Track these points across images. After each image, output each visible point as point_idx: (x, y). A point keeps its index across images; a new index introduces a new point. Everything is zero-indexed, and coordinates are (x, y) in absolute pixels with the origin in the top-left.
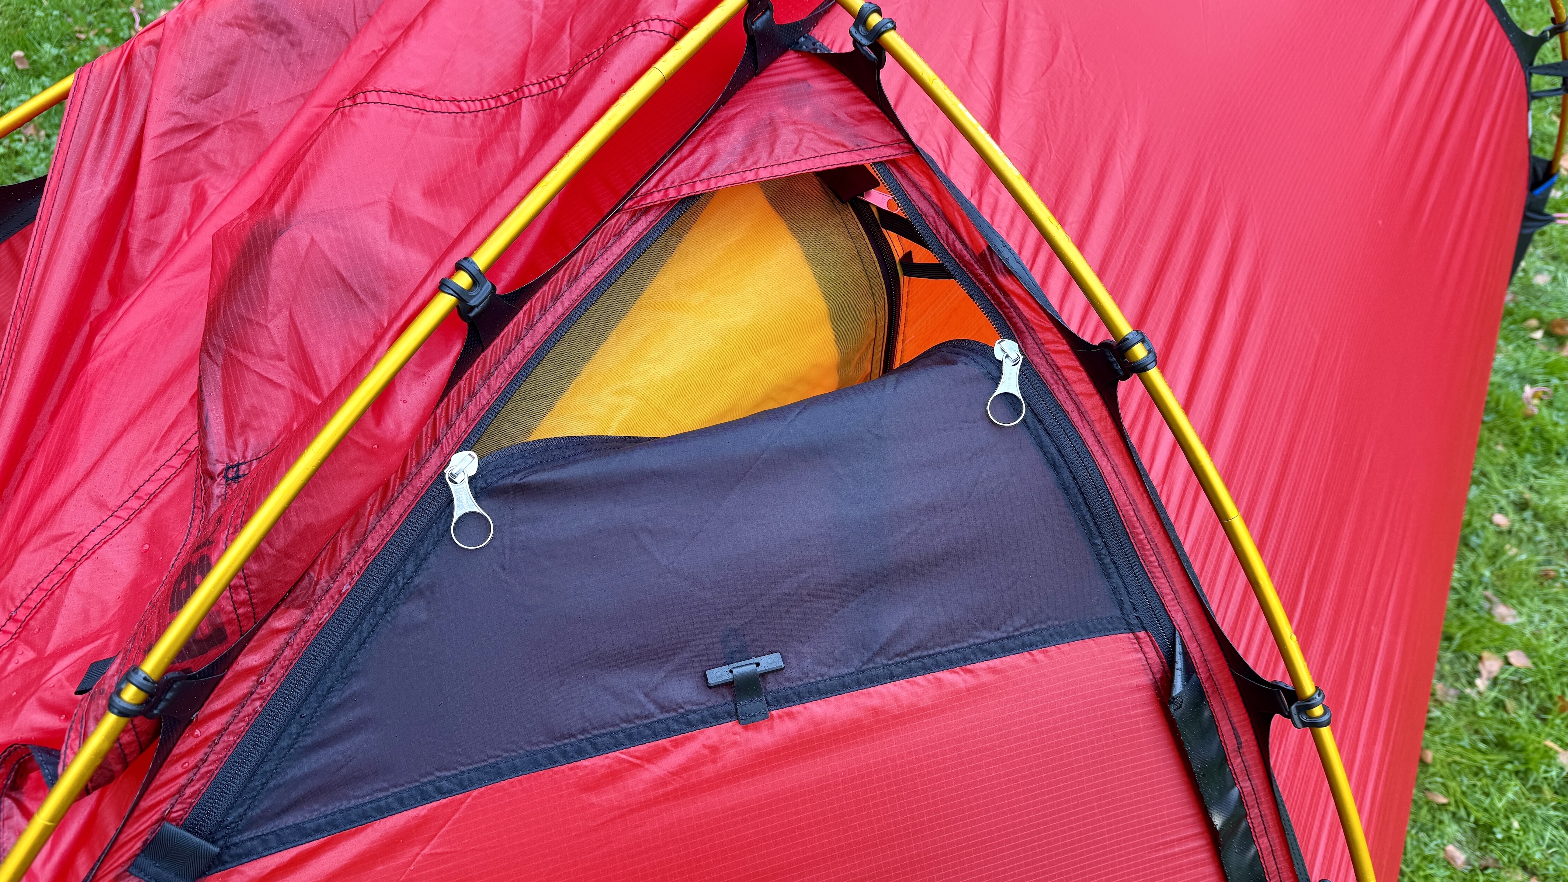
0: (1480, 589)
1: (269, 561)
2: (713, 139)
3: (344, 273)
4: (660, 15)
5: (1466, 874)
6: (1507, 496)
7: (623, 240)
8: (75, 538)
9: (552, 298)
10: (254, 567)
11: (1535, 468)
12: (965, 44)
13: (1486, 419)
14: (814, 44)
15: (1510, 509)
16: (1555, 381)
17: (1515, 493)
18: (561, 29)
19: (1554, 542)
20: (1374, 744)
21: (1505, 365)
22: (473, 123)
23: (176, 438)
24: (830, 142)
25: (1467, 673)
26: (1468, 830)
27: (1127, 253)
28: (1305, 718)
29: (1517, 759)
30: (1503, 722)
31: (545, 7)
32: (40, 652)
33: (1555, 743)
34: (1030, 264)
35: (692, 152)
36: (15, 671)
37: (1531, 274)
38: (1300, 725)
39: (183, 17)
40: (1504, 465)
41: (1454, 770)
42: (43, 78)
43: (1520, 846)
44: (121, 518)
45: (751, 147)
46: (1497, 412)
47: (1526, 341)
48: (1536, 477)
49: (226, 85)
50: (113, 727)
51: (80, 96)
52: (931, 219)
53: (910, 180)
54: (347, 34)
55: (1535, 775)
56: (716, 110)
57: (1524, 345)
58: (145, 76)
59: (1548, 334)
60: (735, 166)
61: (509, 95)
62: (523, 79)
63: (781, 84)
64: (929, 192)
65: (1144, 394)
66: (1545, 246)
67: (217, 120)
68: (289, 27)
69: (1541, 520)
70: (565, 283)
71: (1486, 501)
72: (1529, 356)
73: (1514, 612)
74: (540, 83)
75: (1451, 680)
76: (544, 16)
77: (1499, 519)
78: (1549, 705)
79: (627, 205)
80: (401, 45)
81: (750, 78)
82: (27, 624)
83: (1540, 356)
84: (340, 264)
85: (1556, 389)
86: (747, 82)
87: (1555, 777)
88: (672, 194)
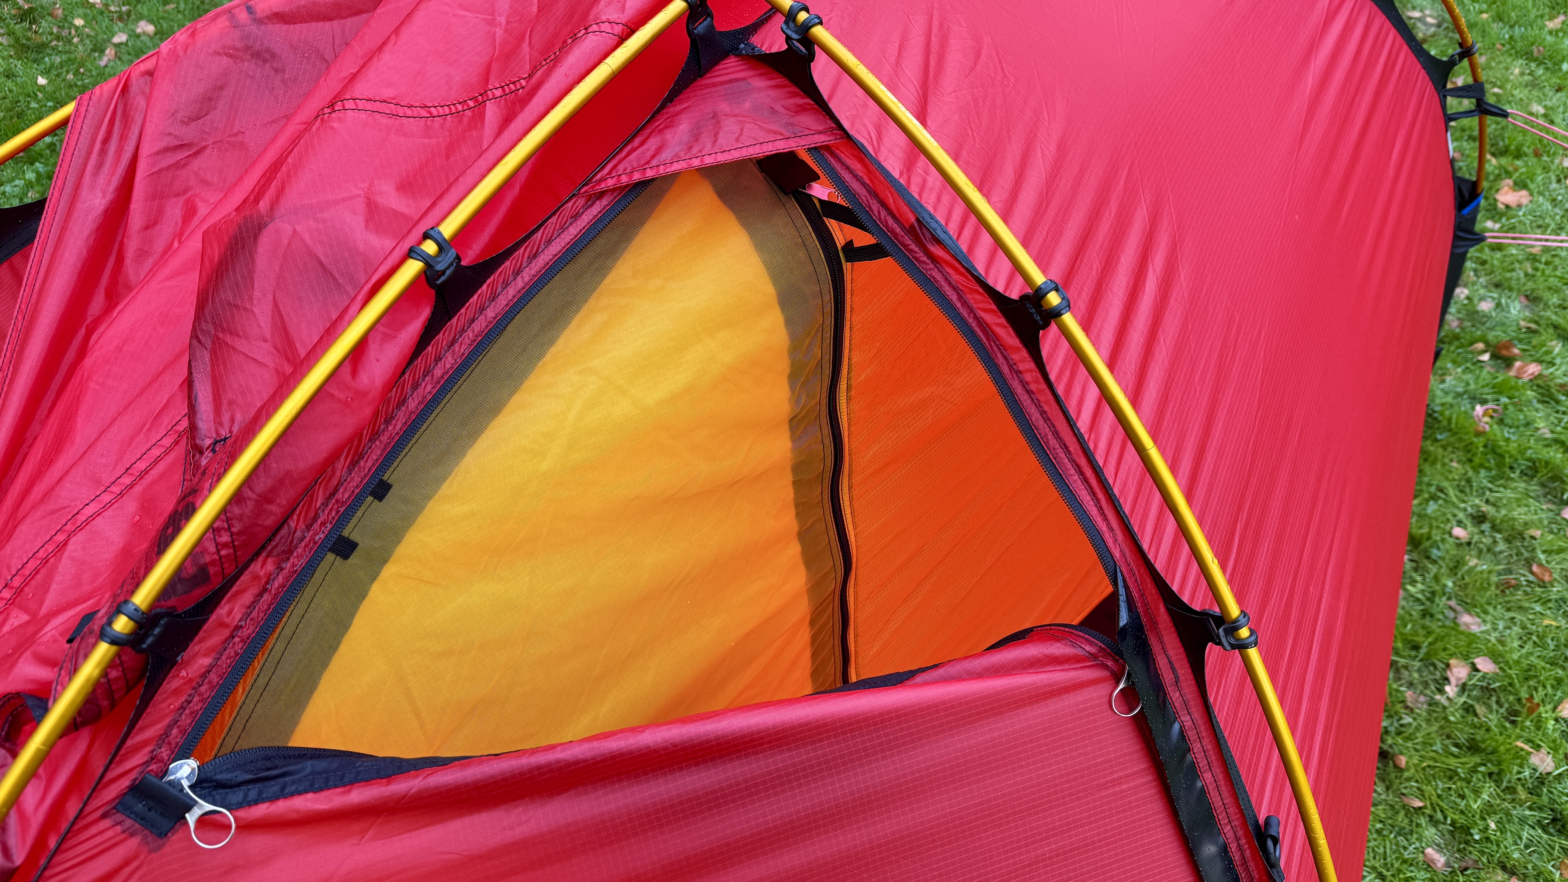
0: (1444, 599)
1: (250, 505)
2: (661, 131)
3: (323, 259)
4: (610, 18)
5: (1446, 876)
6: (1465, 510)
7: (579, 222)
8: (70, 512)
9: (513, 272)
10: (236, 510)
11: (1490, 482)
12: (893, 50)
13: (1439, 437)
14: (753, 49)
15: (1468, 523)
16: (1504, 400)
17: (1472, 506)
18: (521, 39)
19: (1514, 552)
20: (1319, 699)
21: (1455, 386)
22: (442, 126)
23: (166, 421)
24: (769, 131)
25: (1436, 680)
26: (1446, 833)
27: (1049, 229)
28: (1233, 641)
29: (1490, 761)
30: (1474, 726)
31: (508, 23)
32: (33, 615)
33: (1526, 744)
34: (956, 234)
35: (642, 144)
36: (11, 632)
37: (1476, 301)
38: (1228, 648)
39: (175, 47)
40: (1460, 480)
41: (1428, 774)
42: (37, 164)
43: (1498, 845)
44: (113, 493)
45: (696, 137)
46: (1450, 430)
47: (1474, 364)
48: (1491, 490)
49: (215, 108)
50: (104, 655)
51: (80, 121)
52: (864, 198)
53: (843, 163)
54: (326, 61)
55: (1508, 775)
56: (663, 107)
57: (1472, 368)
58: (141, 102)
59: (1494, 357)
60: (682, 154)
61: (474, 99)
62: (487, 84)
63: (722, 83)
64: (861, 174)
65: (1068, 351)
66: (1486, 275)
67: (206, 140)
68: (273, 55)
69: (1499, 531)
70: (525, 260)
71: (1444, 514)
72: (1478, 378)
73: (1479, 620)
74: (502, 87)
75: (1420, 687)
76: (506, 31)
77: (1458, 531)
78: (1518, 707)
79: (583, 190)
80: (376, 59)
81: (695, 79)
82: (22, 590)
83: (1489, 377)
84: (319, 251)
85: (1506, 407)
86: (692, 83)
87: (1528, 777)
88: (624, 179)
